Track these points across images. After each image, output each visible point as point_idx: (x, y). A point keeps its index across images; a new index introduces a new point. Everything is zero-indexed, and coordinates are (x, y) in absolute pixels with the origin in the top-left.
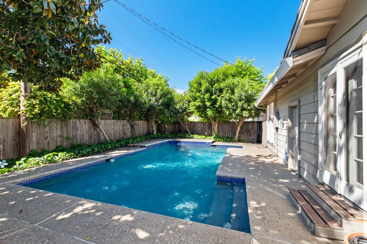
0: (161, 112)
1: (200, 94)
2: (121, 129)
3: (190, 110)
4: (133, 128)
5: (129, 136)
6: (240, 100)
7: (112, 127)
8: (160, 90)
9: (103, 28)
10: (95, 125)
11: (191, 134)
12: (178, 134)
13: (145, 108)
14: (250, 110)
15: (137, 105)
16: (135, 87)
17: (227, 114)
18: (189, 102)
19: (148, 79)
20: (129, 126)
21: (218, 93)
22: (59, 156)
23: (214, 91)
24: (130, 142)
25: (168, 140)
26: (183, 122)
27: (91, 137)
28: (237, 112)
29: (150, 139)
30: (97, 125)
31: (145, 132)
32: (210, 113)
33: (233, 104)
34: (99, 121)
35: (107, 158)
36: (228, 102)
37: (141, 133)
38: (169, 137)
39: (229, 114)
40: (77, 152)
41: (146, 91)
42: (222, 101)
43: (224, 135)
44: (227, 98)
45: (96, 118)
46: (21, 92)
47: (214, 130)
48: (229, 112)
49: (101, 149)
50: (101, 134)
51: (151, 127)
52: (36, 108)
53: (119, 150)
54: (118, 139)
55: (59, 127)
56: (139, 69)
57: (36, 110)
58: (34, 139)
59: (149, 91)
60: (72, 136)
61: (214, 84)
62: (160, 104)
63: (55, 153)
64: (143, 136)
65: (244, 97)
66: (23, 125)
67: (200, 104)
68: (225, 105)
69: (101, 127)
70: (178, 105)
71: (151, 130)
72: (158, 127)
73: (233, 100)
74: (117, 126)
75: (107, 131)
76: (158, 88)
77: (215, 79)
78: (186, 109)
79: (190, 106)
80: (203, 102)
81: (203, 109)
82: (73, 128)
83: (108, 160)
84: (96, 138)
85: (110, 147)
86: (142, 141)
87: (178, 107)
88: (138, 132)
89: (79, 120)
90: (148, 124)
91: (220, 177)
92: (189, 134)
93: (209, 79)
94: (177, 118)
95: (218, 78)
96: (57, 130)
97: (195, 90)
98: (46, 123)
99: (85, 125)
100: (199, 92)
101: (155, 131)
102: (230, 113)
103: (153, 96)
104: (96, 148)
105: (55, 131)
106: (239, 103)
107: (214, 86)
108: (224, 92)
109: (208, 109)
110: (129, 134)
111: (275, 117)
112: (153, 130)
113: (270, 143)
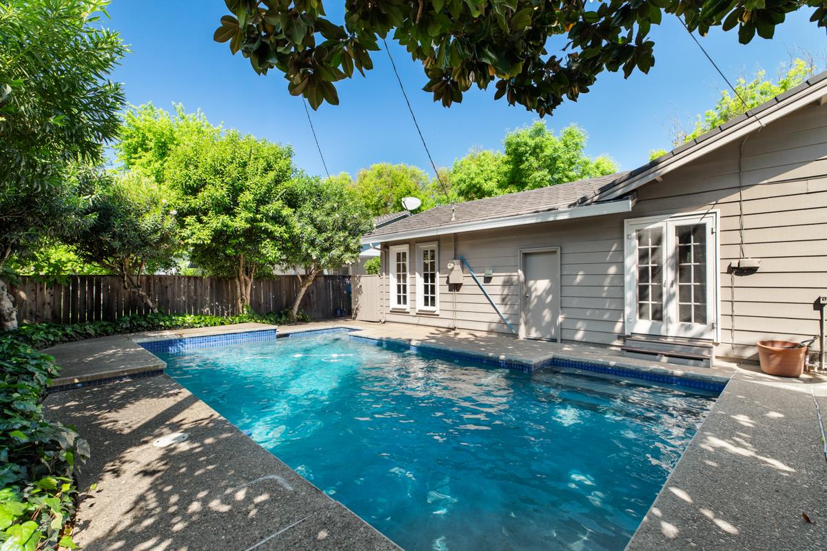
47: (242, 299)
111: (458, 267)
112: (6, 311)
113: (408, 313)
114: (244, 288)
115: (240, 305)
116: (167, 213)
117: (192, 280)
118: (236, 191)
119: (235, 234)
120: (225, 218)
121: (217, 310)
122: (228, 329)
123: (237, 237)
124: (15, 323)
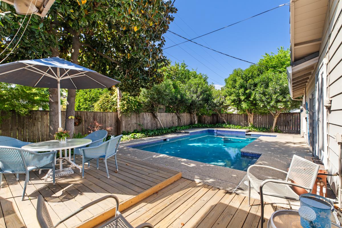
0: (201, 106)
1: (234, 89)
2: (171, 120)
3: (226, 103)
4: (179, 119)
5: (176, 125)
6: (275, 93)
7: (165, 118)
8: (200, 88)
9: (165, 58)
10: (155, 117)
11: (228, 124)
12: (216, 124)
13: (188, 103)
14: (285, 102)
15: (182, 101)
16: (181, 88)
17: (261, 106)
18: (226, 96)
19: (191, 80)
20: (177, 118)
21: (252, 88)
22: (137, 136)
23: (248, 86)
24: (178, 129)
25: (207, 129)
26: (220, 114)
27: (152, 125)
28: (271, 104)
29: (192, 128)
30: (156, 116)
31: (188, 122)
32: (244, 105)
33: (267, 97)
34: (157, 114)
35: (164, 138)
36: (262, 96)
37: (185, 123)
38: (208, 126)
39: (263, 106)
40: (146, 133)
41: (189, 90)
42: (256, 95)
43: (260, 126)
44: (261, 92)
45: (155, 112)
46: (118, 97)
47: (250, 121)
48: (263, 105)
49: (159, 133)
50: (159, 123)
51: (193, 118)
52: (125, 106)
53: (171, 134)
54: (169, 127)
55: (135, 118)
56: (183, 72)
57: (126, 108)
58: (124, 124)
59: (191, 89)
60: (141, 124)
61: (248, 80)
62: (200, 99)
63: (135, 134)
64: (187, 125)
65: (278, 90)
66: (119, 116)
67: (235, 98)
68: (259, 98)
69: (158, 118)
70: (215, 99)
71: (193, 121)
72: (199, 118)
73: (266, 94)
74: (168, 117)
75: (162, 121)
76: (198, 87)
77: (249, 75)
78: (223, 103)
79: (227, 101)
80: (238, 96)
81: (238, 102)
82: (142, 118)
83: (165, 140)
84: (155, 126)
85: (164, 132)
86: (186, 129)
87: (215, 101)
88: (183, 122)
89: (145, 113)
90: (191, 116)
91: (243, 153)
92: (226, 124)
93: (244, 76)
94: (215, 111)
95: (252, 74)
96: (134, 119)
97: (230, 87)
98: (129, 115)
99: (149, 116)
100: (234, 88)
101: (197, 121)
102: (265, 105)
103: (195, 93)
104: (156, 132)
105: (133, 120)
106: (274, 96)
107: (248, 82)
108: (259, 86)
109: (243, 102)
110: (176, 124)
112: (195, 121)
114: (250, 118)
117: (239, 115)
124: (197, 123)
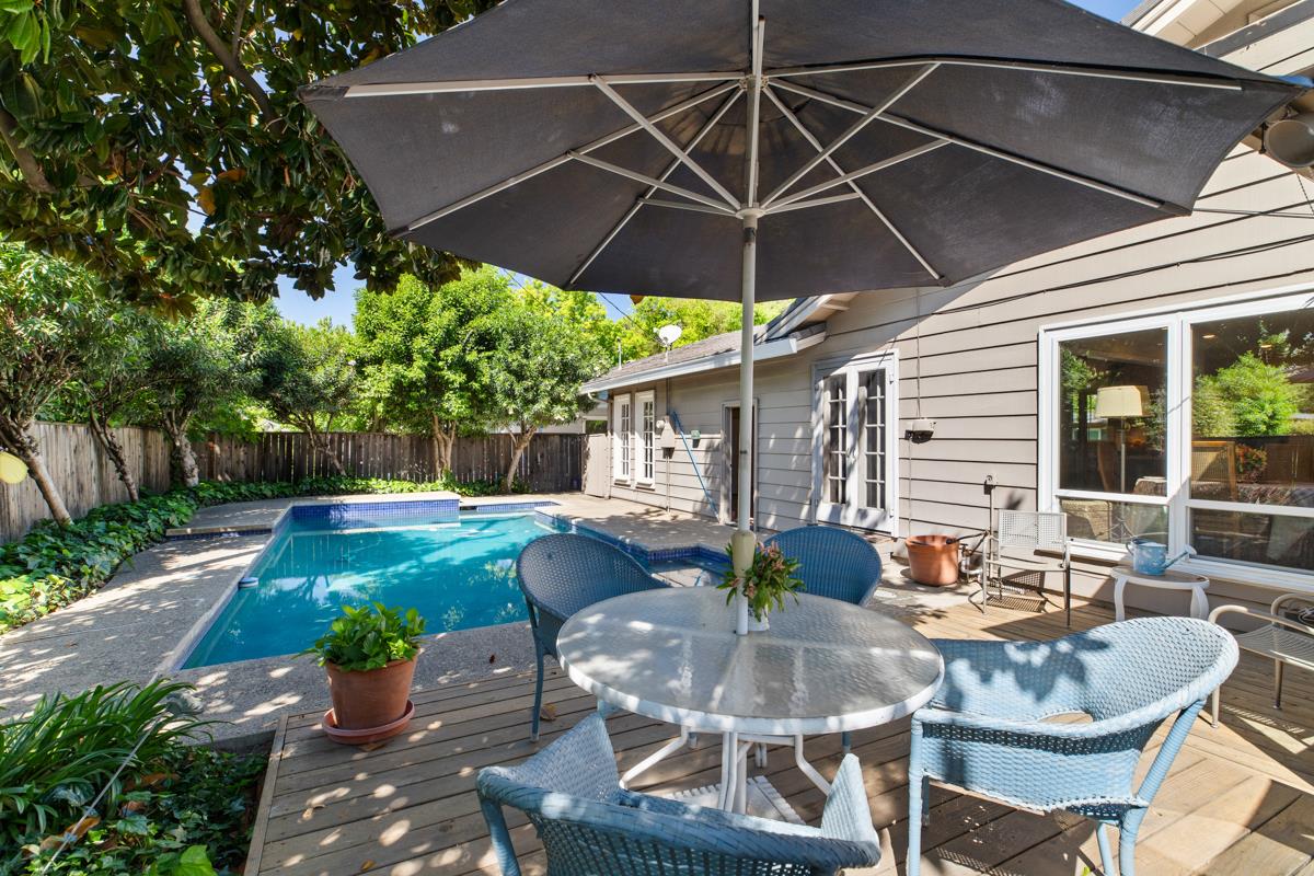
11: (352, 477)
18: (361, 361)
24: (175, 519)
25: (291, 505)
26: (314, 434)
30: (24, 447)
45: (22, 414)
47: (441, 462)
70: (320, 369)
92: (346, 478)
107: (472, 324)
111: (668, 426)
112: (188, 468)
113: (629, 486)
114: (443, 449)
115: (439, 470)
116: (346, 364)
117: (389, 439)
118: (412, 334)
119: (413, 384)
120: (400, 368)
121: (417, 475)
122: (417, 496)
123: (418, 389)
124: (196, 479)
